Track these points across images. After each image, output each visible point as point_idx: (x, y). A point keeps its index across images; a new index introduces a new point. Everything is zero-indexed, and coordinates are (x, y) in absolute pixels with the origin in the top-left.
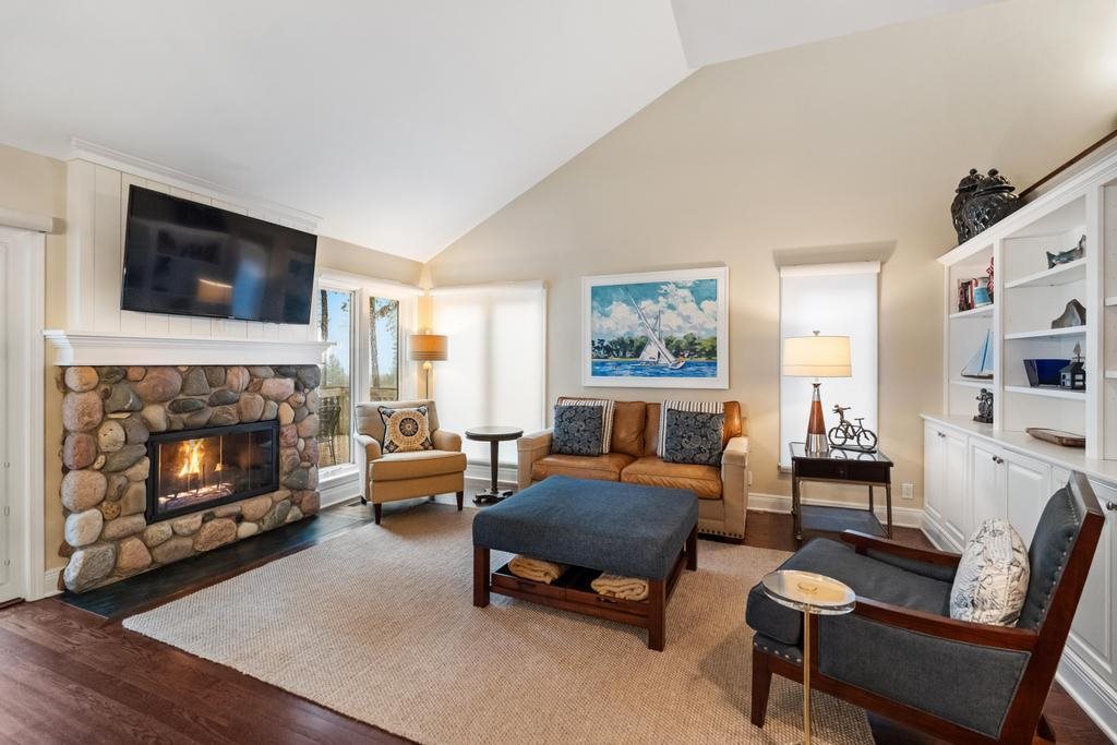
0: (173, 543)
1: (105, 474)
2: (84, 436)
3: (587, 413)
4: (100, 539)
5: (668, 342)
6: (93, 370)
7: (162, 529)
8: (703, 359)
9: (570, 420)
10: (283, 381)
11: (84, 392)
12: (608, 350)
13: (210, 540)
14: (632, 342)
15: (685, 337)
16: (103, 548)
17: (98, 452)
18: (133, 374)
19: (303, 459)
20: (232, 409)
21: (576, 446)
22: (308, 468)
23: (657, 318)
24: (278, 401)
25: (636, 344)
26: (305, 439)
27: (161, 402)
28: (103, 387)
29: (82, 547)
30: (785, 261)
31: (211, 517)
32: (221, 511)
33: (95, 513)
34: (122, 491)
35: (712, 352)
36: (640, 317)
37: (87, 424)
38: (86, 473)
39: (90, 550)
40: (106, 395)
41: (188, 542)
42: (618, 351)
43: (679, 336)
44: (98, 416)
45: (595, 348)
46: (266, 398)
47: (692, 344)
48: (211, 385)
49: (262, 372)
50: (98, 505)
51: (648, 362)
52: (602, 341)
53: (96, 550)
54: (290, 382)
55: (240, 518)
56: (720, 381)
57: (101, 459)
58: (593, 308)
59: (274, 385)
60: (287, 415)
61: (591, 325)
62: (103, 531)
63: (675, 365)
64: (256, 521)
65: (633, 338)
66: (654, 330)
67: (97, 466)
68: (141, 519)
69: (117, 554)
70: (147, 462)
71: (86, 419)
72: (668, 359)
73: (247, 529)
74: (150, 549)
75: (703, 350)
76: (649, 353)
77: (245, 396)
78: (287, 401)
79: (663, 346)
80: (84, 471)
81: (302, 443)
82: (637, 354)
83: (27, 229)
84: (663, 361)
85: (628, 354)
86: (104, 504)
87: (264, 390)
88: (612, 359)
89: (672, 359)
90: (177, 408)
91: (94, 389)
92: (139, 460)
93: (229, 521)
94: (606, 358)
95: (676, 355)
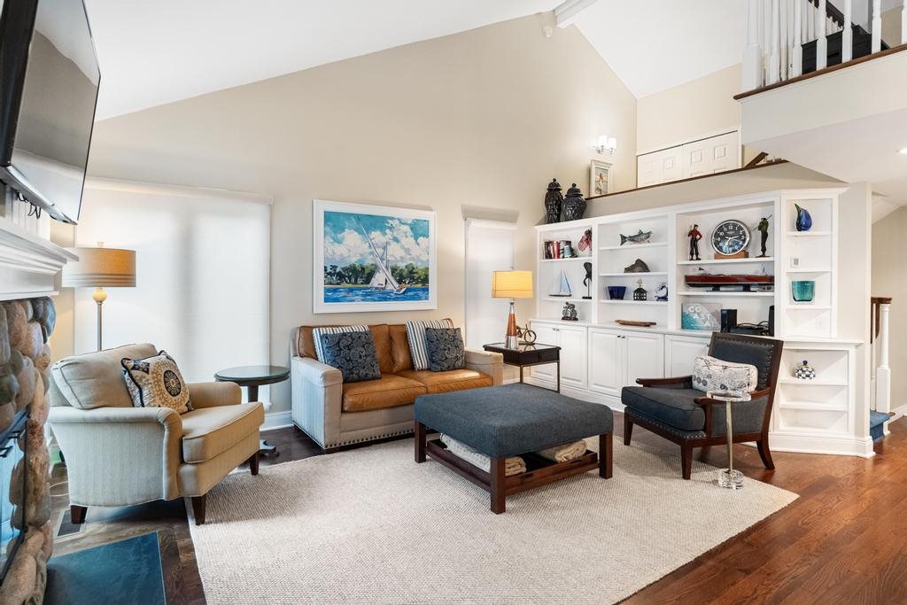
3: (363, 339)
5: (394, 270)
8: (419, 285)
9: (349, 347)
12: (341, 276)
14: (363, 269)
15: (406, 267)
21: (363, 372)
23: (385, 248)
25: (367, 271)
30: (469, 214)
35: (425, 280)
36: (370, 246)
42: (350, 277)
43: (402, 265)
45: (328, 274)
47: (411, 272)
51: (377, 288)
52: (334, 267)
56: (430, 303)
58: (325, 232)
61: (325, 250)
63: (398, 291)
65: (365, 265)
66: (382, 259)
72: (393, 286)
75: (419, 278)
76: (378, 280)
79: (389, 274)
82: (368, 281)
84: (390, 287)
85: (360, 281)
88: (345, 285)
89: (396, 285)
94: (338, 284)
95: (400, 282)
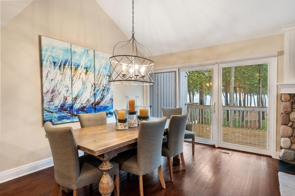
1: (292, 128)
2: (285, 115)
4: (290, 148)
6: (288, 95)
11: (285, 102)
16: (290, 151)
17: (290, 121)
28: (291, 100)
29: (285, 148)
33: (288, 139)
37: (286, 111)
38: (286, 126)
39: (286, 150)
40: (293, 103)
44: (289, 109)
50: (289, 137)
53: (288, 151)
57: (290, 124)
62: (291, 146)
67: (289, 125)
71: (285, 110)
80: (285, 126)
83: (272, 57)
86: (291, 137)
91: (289, 101)
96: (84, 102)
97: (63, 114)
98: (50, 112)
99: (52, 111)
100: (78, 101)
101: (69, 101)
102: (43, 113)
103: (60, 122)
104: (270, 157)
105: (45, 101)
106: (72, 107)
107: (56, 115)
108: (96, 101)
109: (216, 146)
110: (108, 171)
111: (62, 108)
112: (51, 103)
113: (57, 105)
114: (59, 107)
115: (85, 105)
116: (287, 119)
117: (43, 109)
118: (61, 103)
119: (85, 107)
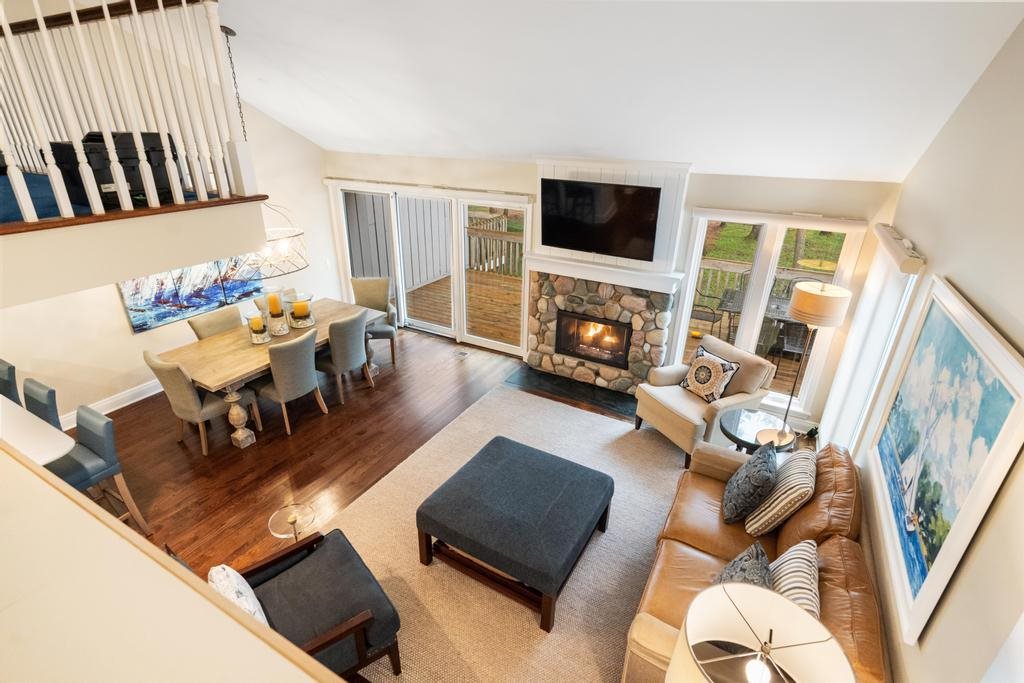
0: (561, 367)
1: (539, 322)
2: (535, 302)
4: (536, 350)
6: (536, 273)
7: (558, 358)
8: (925, 551)
10: (635, 299)
11: (535, 283)
13: (579, 376)
15: (935, 485)
16: (537, 354)
17: (537, 311)
18: (551, 278)
19: (645, 358)
20: (599, 308)
22: (650, 367)
23: (939, 414)
24: (633, 313)
26: (652, 346)
27: (564, 295)
28: (540, 282)
31: (583, 364)
32: (588, 364)
33: (535, 337)
34: (544, 332)
35: (934, 552)
36: (932, 395)
37: (535, 297)
39: (532, 351)
40: (541, 286)
41: (569, 371)
43: (934, 475)
44: (537, 295)
46: (623, 308)
47: (933, 507)
48: (588, 291)
49: (621, 291)
50: (536, 334)
53: (534, 353)
54: (642, 302)
55: (597, 374)
57: (538, 315)
59: (627, 300)
60: (637, 323)
62: (537, 346)
64: (609, 381)
66: (927, 434)
67: (537, 317)
68: (551, 349)
69: (541, 359)
70: (554, 323)
71: (532, 295)
72: (911, 502)
73: (600, 382)
74: (554, 365)
75: (933, 534)
77: (610, 303)
78: (639, 313)
79: (919, 472)
80: (534, 318)
81: (647, 348)
84: (907, 499)
86: (538, 335)
87: (622, 302)
90: (571, 300)
91: (537, 281)
92: (550, 321)
93: (590, 372)
95: (917, 505)
96: (198, 281)
97: (163, 310)
98: (139, 311)
99: (142, 308)
100: (185, 282)
101: (169, 287)
102: (127, 313)
103: (160, 323)
104: (520, 358)
105: (126, 296)
106: (176, 295)
107: (152, 314)
108: (223, 274)
109: (458, 341)
110: (237, 402)
111: (159, 300)
112: (137, 296)
113: (147, 297)
114: (153, 300)
115: (201, 286)
116: (535, 309)
117: (126, 309)
118: (154, 293)
119: (201, 290)
